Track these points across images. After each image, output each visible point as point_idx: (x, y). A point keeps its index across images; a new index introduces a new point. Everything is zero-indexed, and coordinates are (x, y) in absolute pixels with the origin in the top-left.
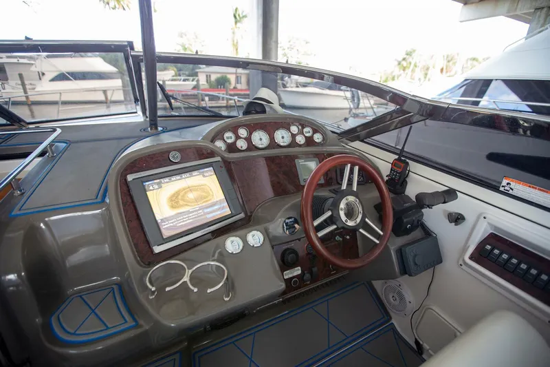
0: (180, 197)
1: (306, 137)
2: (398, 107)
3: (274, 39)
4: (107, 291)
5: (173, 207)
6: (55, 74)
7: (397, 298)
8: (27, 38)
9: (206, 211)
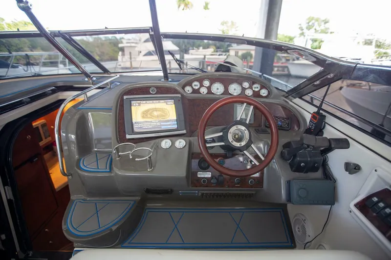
0: (149, 112)
1: (254, 91)
2: (322, 68)
3: (276, 21)
4: (105, 155)
5: (143, 117)
6: (147, 51)
7: (301, 230)
8: (106, 28)
9: (162, 124)
